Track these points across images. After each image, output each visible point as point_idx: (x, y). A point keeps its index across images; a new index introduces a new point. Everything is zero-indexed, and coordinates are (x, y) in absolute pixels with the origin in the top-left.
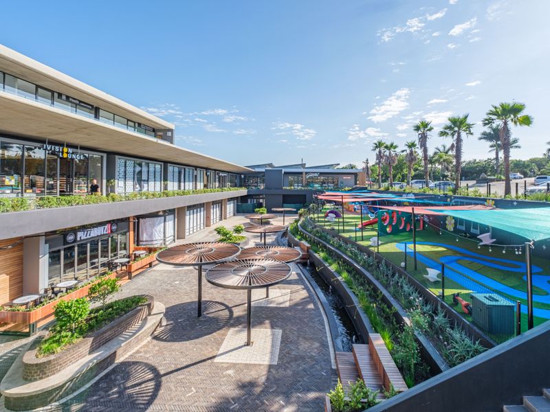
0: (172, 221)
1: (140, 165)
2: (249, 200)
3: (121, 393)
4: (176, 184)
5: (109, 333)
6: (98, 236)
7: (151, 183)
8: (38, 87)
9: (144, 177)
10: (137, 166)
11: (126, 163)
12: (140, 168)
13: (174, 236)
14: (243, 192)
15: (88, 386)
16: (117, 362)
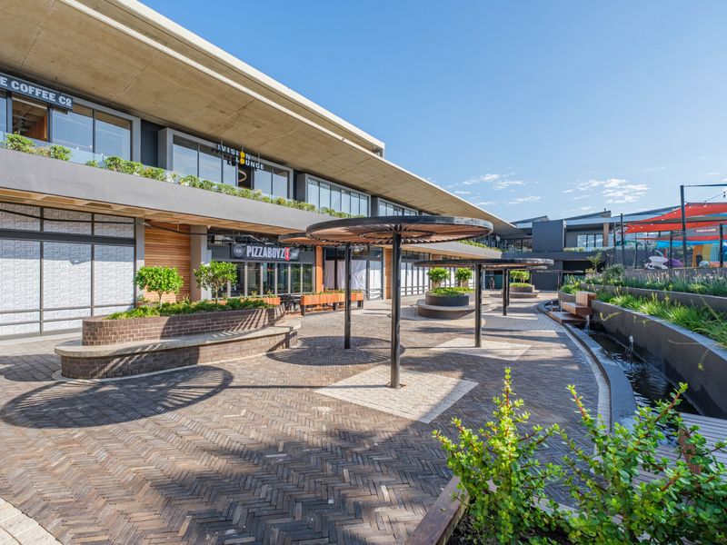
0: (379, 271)
3: (162, 389)
6: (272, 259)
14: (496, 254)
15: (144, 376)
16: (200, 364)
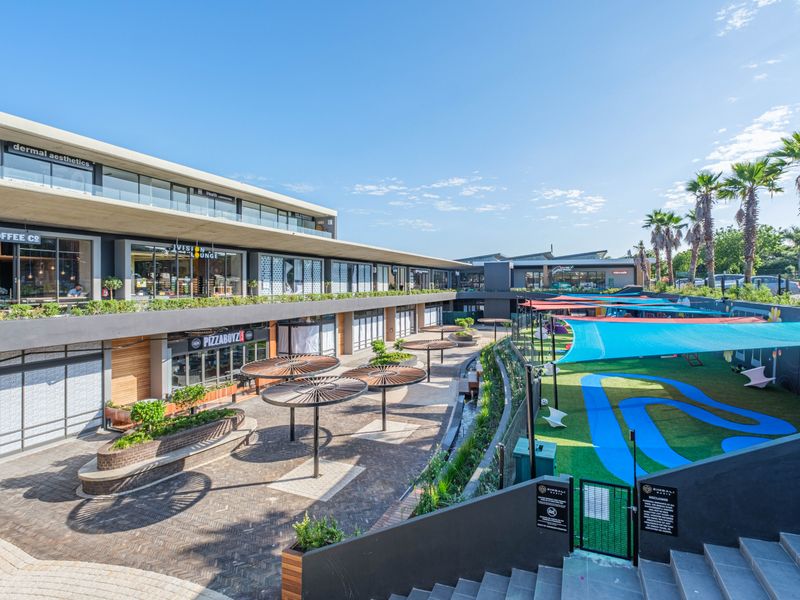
0: (332, 332)
1: (291, 262)
2: (465, 307)
3: (167, 497)
4: (344, 285)
5: (180, 440)
6: (228, 344)
7: (308, 285)
8: (172, 184)
9: (297, 276)
10: (288, 264)
11: (272, 261)
12: (291, 267)
13: (335, 350)
14: (450, 295)
15: (148, 486)
16: (185, 470)
